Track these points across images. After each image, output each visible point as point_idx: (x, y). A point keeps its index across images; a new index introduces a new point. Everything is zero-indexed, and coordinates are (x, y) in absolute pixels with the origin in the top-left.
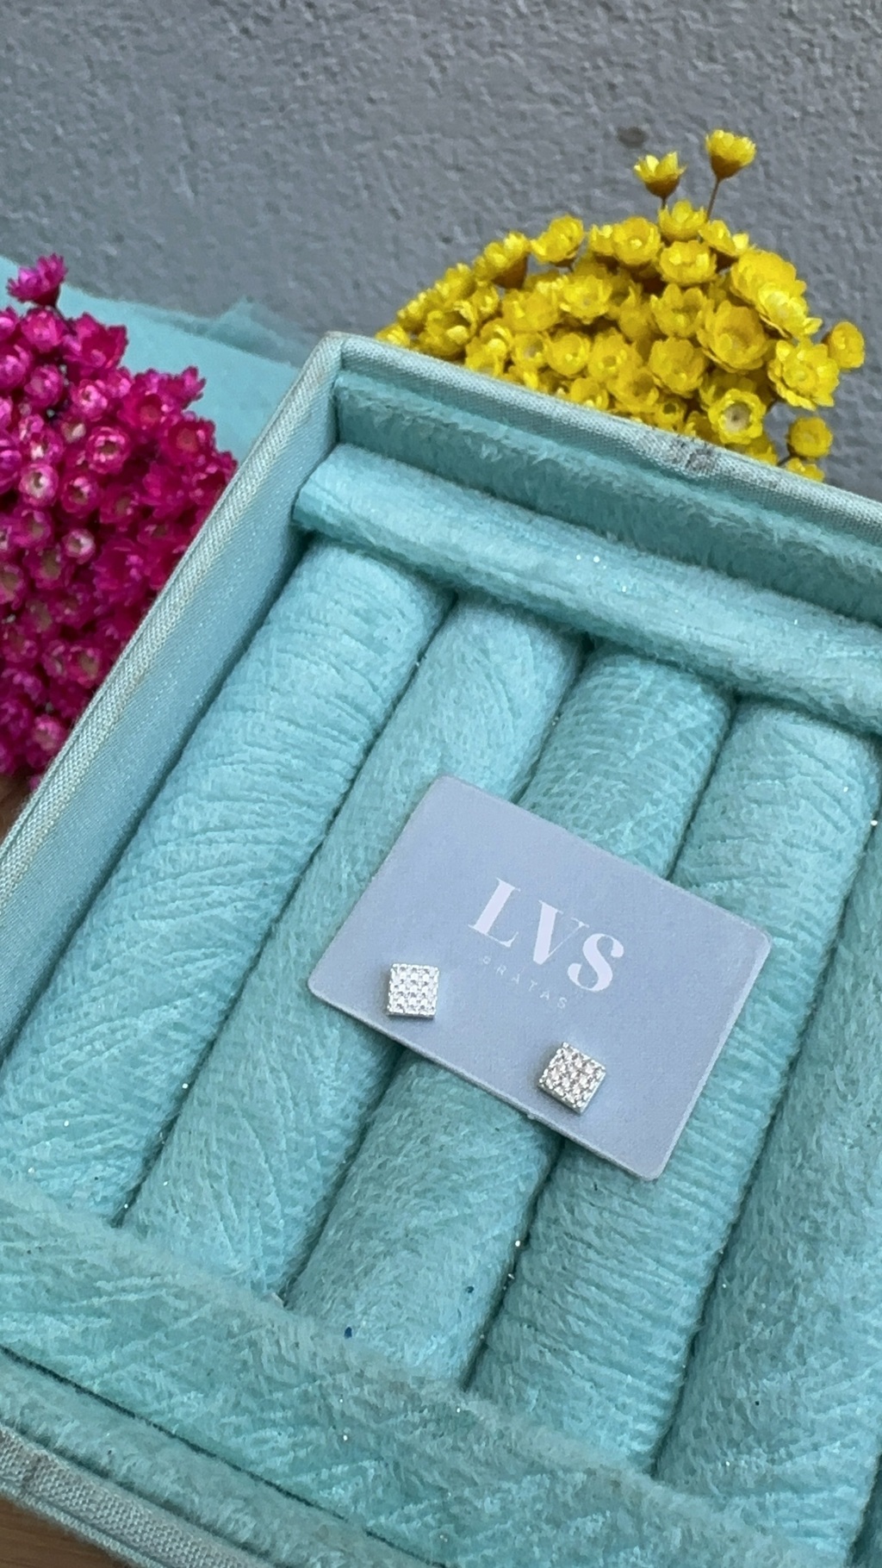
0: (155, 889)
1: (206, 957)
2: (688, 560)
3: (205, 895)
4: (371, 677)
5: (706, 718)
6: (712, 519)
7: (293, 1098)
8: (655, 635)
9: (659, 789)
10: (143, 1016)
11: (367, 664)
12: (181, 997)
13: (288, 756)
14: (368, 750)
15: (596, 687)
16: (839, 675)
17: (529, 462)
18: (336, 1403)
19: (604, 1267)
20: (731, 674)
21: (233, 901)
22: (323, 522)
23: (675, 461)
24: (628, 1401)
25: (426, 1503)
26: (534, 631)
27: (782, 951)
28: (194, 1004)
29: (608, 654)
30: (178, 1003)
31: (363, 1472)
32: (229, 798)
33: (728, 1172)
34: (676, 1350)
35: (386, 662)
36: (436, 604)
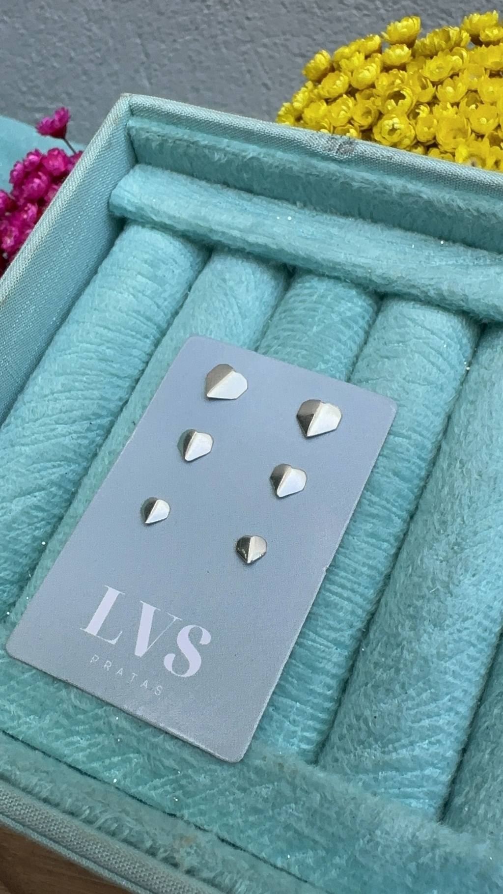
0: (23, 428)
1: (54, 466)
2: (346, 215)
3: (54, 430)
4: (156, 299)
5: (359, 310)
6: (354, 184)
8: (324, 260)
9: (328, 353)
10: (15, 502)
11: (152, 292)
12: (39, 490)
13: (104, 348)
14: (157, 344)
15: (291, 297)
16: (439, 276)
17: (242, 160)
18: (114, 720)
20: (371, 280)
21: (70, 433)
22: (125, 210)
23: (330, 150)
24: (297, 718)
25: (166, 778)
26: (254, 265)
27: (401, 445)
28: (47, 495)
29: (300, 276)
30: (37, 494)
31: (130, 760)
32: (68, 374)
33: (364, 580)
34: (329, 688)
35: (165, 291)
36: (198, 256)
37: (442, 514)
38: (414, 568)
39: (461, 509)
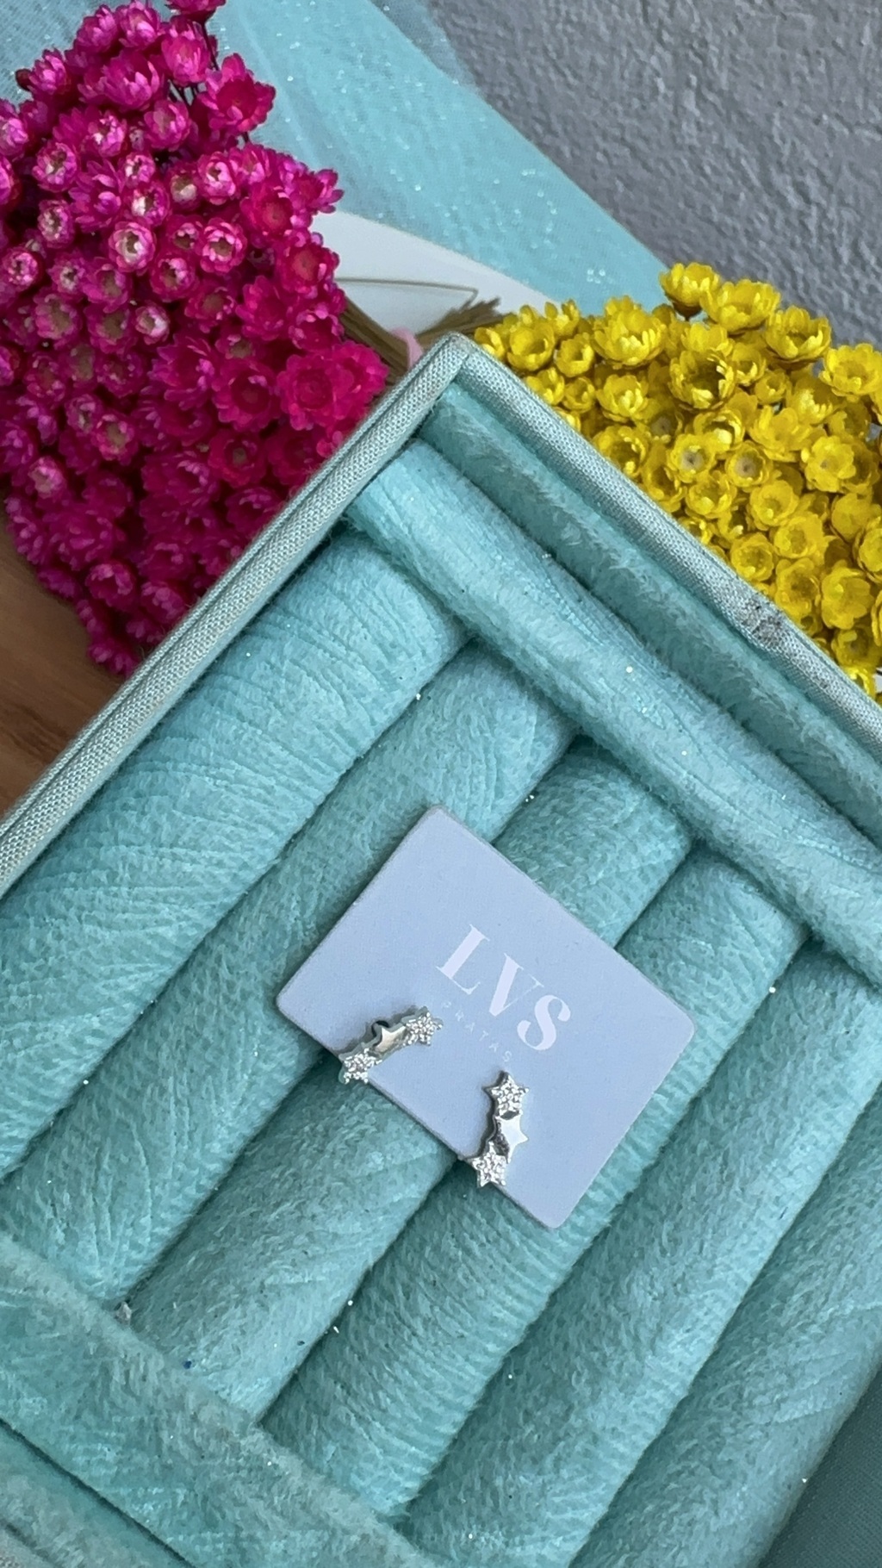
4: (374, 712)
7: (190, 1134)
8: (658, 772)
10: (66, 1021)
11: (375, 700)
12: (107, 1006)
15: (581, 791)
16: (801, 866)
17: (606, 561)
18: (166, 1437)
19: (422, 1356)
20: (708, 830)
24: (406, 1466)
25: (221, 1534)
26: (544, 713)
28: (117, 1012)
29: (603, 760)
30: (102, 1011)
31: (174, 1496)
32: (204, 815)
33: (545, 1287)
35: (391, 698)
37: (676, 1227)
38: (616, 1292)
39: (704, 1231)
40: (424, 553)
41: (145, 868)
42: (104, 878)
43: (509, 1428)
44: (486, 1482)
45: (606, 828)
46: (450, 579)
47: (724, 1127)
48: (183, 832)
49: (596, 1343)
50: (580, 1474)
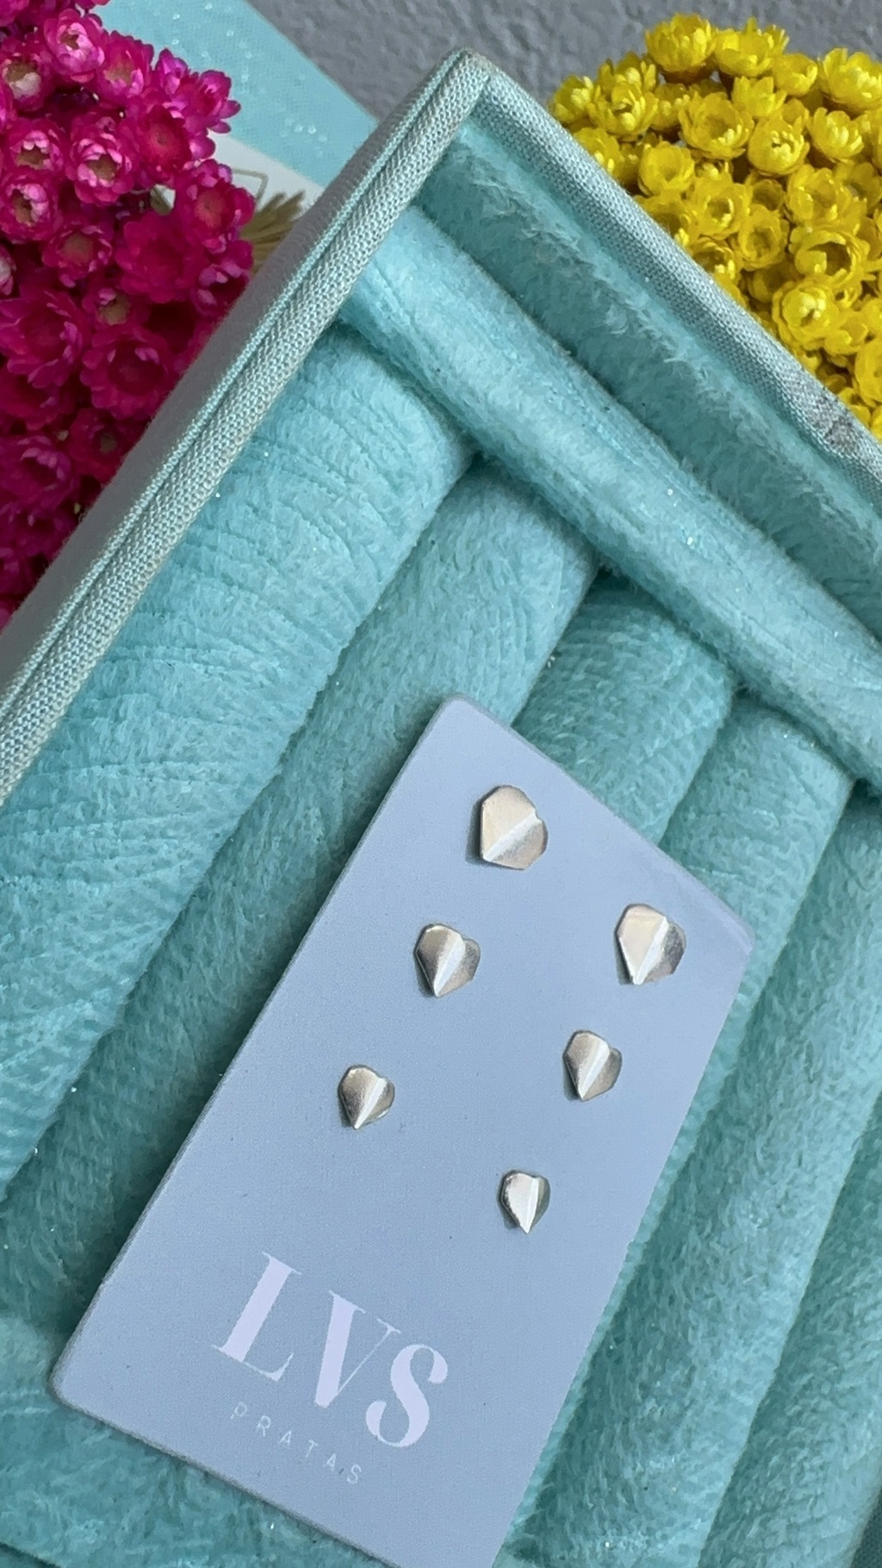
0: (84, 833)
1: (140, 932)
3: (152, 851)
5: (717, 715)
6: (825, 508)
8: (711, 615)
10: (52, 1015)
12: (101, 986)
21: (181, 858)
28: (113, 992)
30: (95, 994)
35: (398, 546)
37: (769, 1140)
38: (718, 1228)
39: (800, 1141)
40: (432, 348)
41: (133, 793)
42: (79, 815)
43: (627, 1409)
44: (613, 1477)
45: (656, 687)
46: (464, 383)
47: (799, 1019)
48: (173, 739)
49: (706, 1290)
50: (714, 1442)
